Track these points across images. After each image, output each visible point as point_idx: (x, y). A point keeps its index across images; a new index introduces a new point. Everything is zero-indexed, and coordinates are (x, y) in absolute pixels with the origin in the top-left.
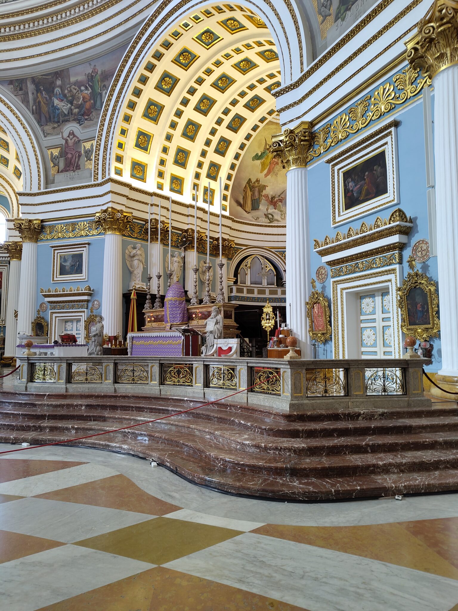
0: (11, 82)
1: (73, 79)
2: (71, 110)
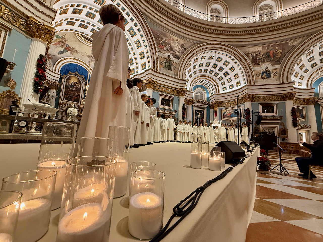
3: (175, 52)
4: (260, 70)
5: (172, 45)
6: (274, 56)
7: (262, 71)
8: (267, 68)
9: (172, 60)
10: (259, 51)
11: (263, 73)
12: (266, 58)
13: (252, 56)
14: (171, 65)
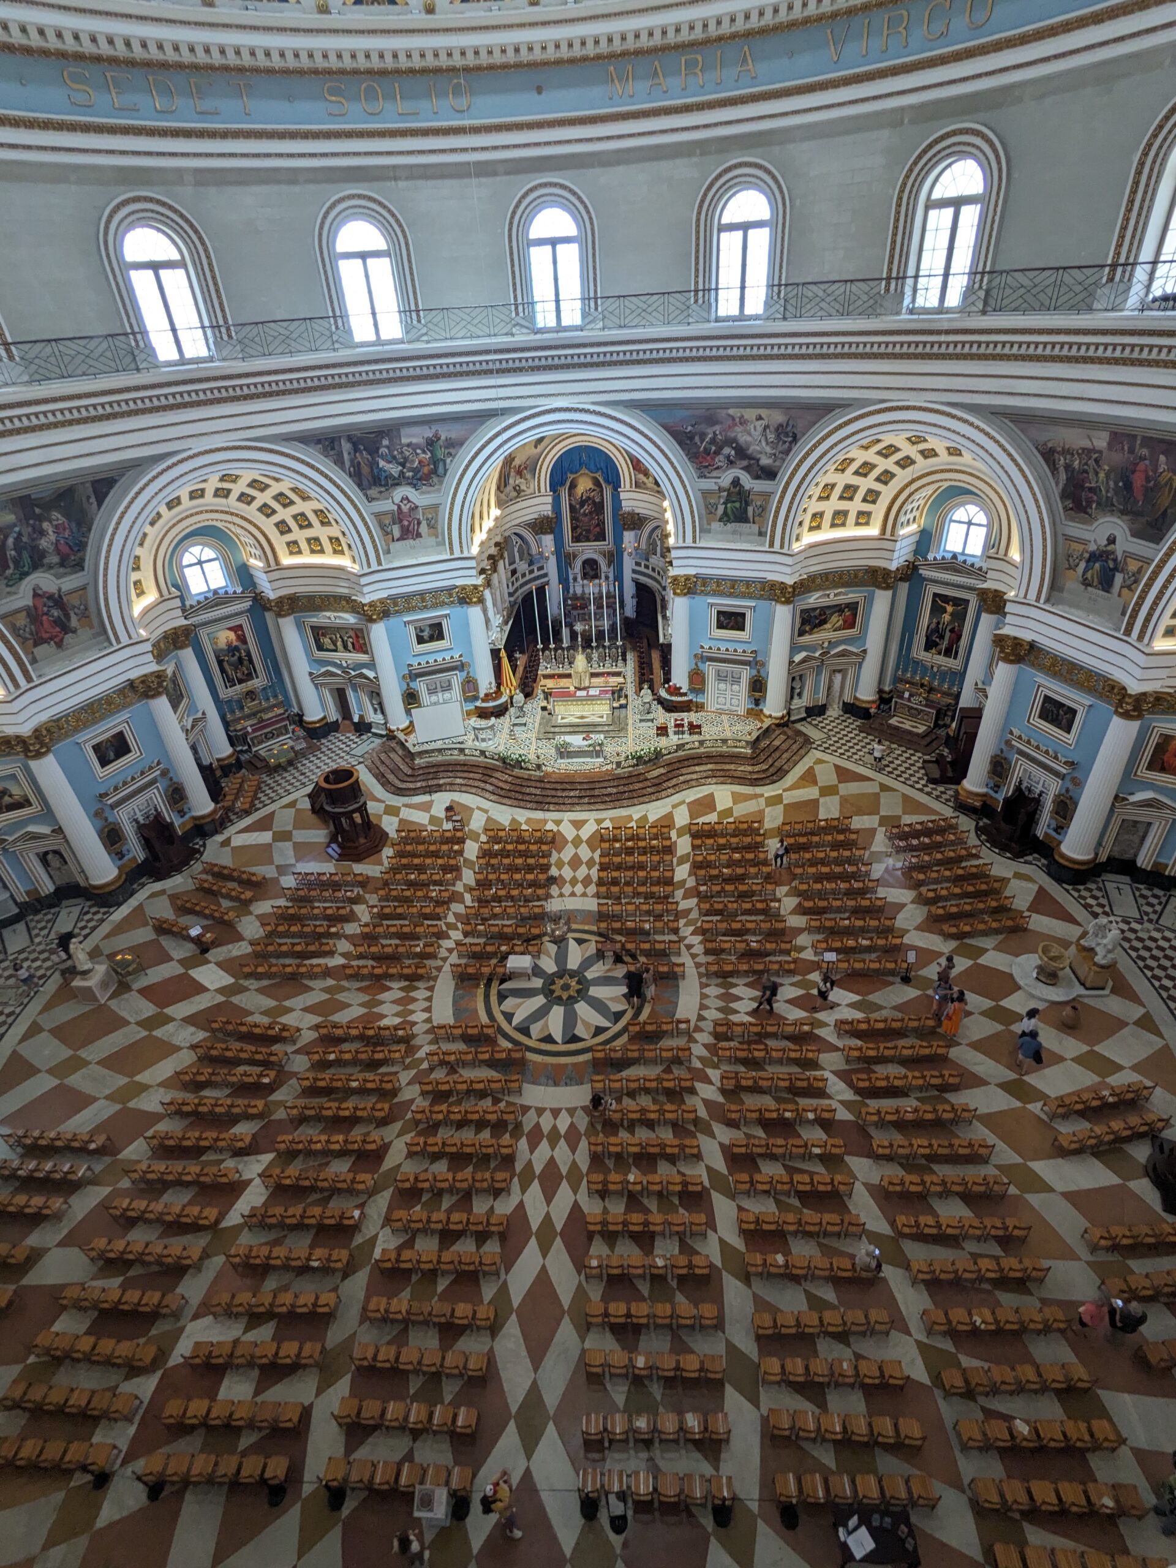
0: (319, 442)
1: (404, 441)
2: (402, 473)
3: (758, 460)
4: (1085, 542)
5: (743, 438)
6: (1147, 491)
7: (1092, 547)
8: (1112, 540)
9: (747, 487)
10: (1093, 450)
11: (1093, 557)
12: (1117, 491)
13: (1067, 467)
14: (747, 504)
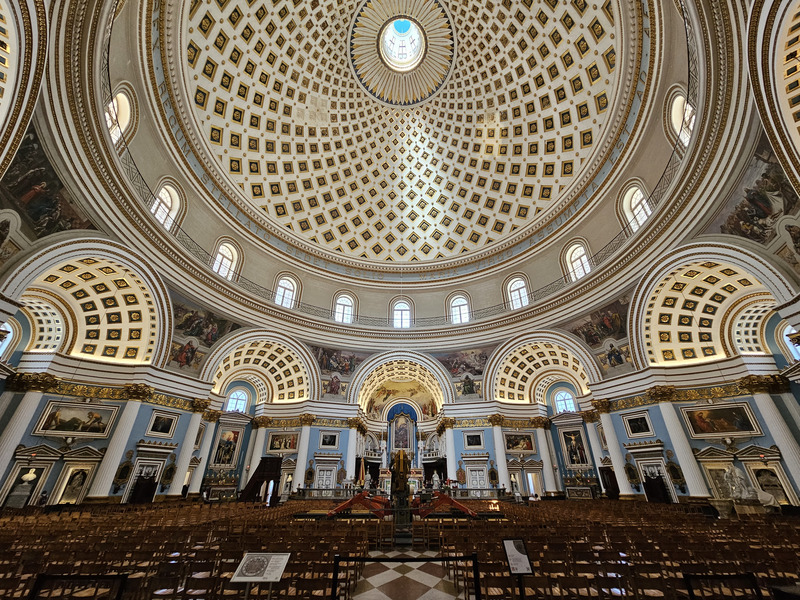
0: (313, 346)
3: (474, 368)
5: (468, 361)
7: (607, 352)
8: (612, 346)
9: (472, 379)
10: (588, 323)
11: (610, 356)
12: (603, 330)
14: (473, 386)
